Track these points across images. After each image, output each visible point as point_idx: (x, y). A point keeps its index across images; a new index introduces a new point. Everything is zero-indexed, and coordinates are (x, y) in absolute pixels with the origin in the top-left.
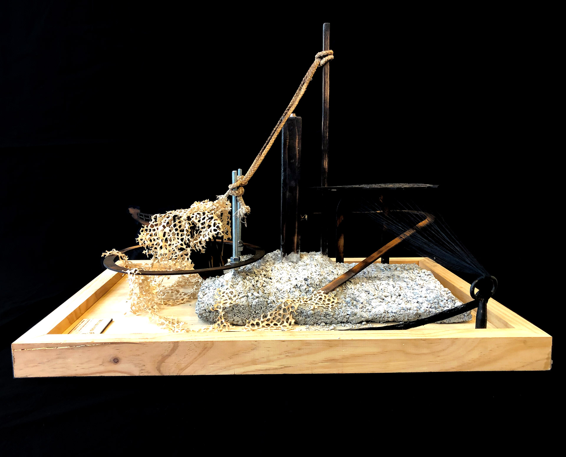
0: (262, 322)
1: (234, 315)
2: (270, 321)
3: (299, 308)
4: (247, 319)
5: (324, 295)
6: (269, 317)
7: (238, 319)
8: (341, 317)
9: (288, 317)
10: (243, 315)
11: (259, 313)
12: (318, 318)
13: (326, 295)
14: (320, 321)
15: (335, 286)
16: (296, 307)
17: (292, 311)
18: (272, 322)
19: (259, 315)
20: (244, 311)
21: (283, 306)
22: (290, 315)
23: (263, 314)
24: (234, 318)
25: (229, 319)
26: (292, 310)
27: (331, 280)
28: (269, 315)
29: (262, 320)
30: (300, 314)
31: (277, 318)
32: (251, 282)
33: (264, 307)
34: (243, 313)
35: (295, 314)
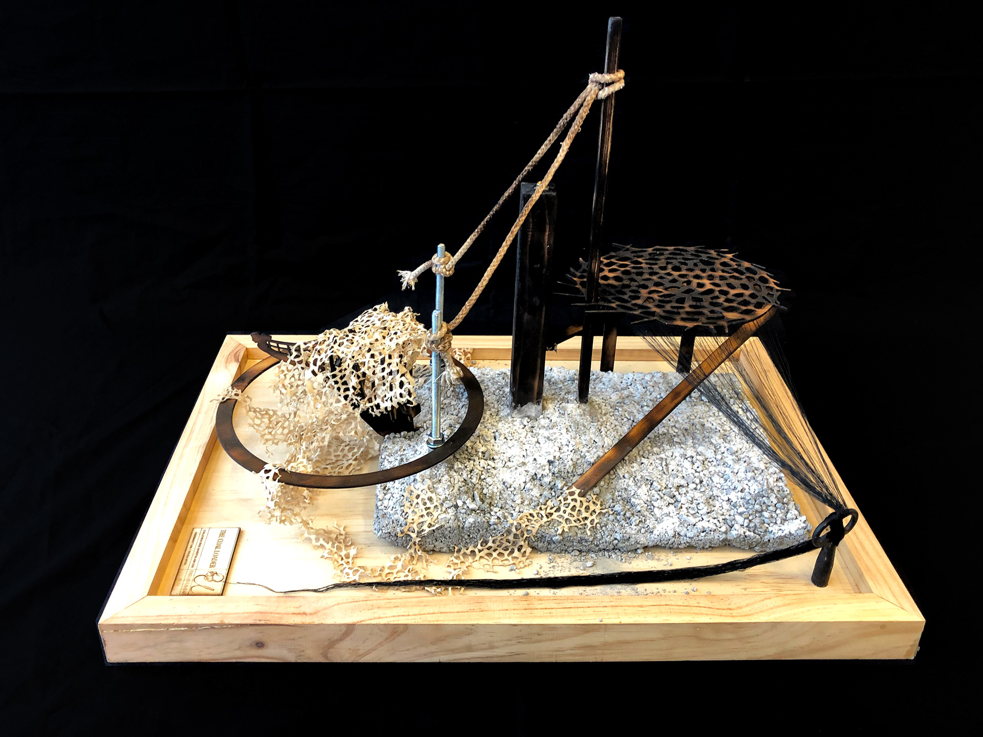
0: (480, 551)
1: (436, 539)
2: (492, 549)
3: (539, 532)
4: (455, 545)
5: (579, 499)
6: (490, 544)
7: (442, 545)
8: (605, 543)
9: (521, 544)
10: (450, 540)
11: (476, 537)
12: (568, 544)
13: (582, 499)
14: (571, 548)
15: (599, 477)
16: (534, 531)
17: (528, 536)
18: (495, 550)
19: (475, 540)
20: (451, 535)
21: (514, 530)
22: (525, 541)
23: (482, 540)
24: (436, 544)
25: (427, 545)
26: (528, 534)
27: (592, 460)
28: (491, 541)
29: (479, 547)
30: (540, 539)
31: (504, 546)
32: (462, 474)
33: (483, 530)
34: (449, 537)
35: (532, 539)
